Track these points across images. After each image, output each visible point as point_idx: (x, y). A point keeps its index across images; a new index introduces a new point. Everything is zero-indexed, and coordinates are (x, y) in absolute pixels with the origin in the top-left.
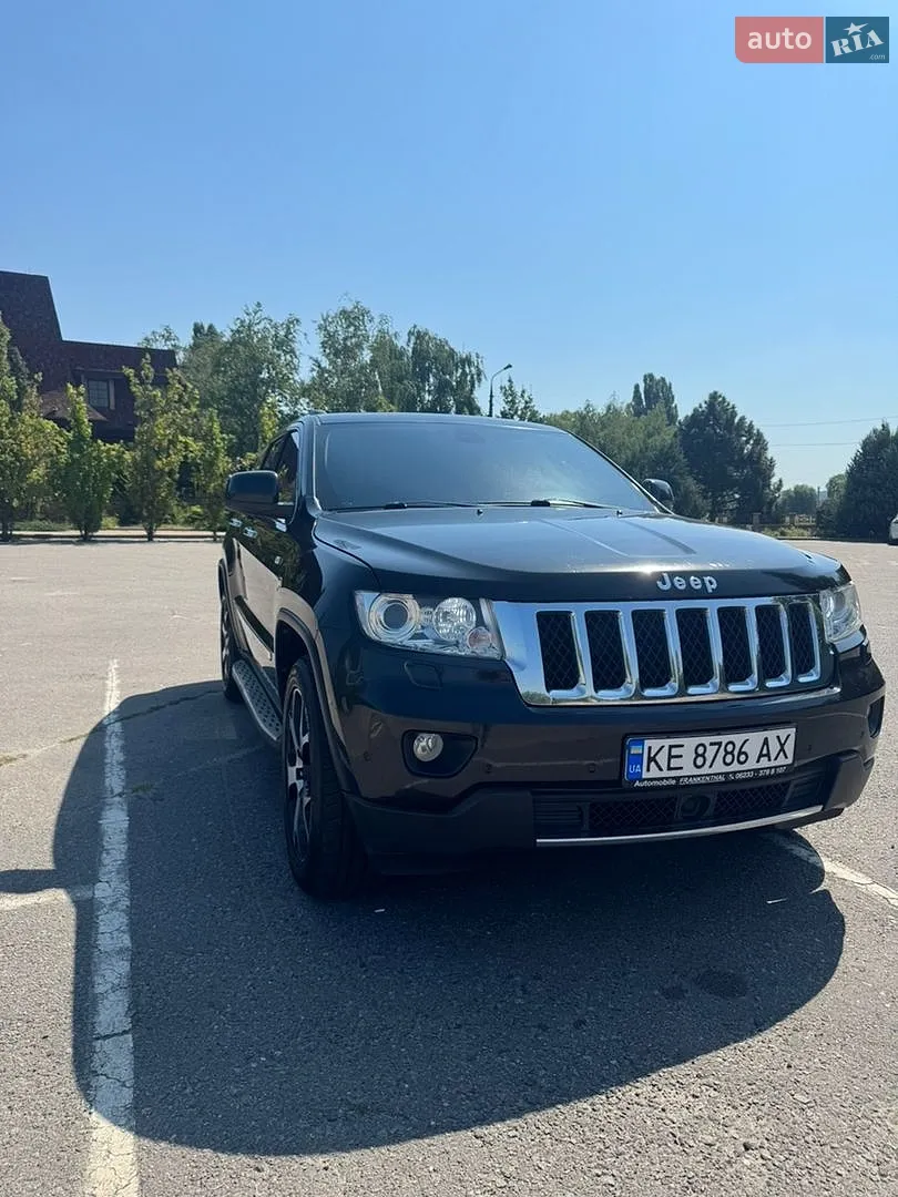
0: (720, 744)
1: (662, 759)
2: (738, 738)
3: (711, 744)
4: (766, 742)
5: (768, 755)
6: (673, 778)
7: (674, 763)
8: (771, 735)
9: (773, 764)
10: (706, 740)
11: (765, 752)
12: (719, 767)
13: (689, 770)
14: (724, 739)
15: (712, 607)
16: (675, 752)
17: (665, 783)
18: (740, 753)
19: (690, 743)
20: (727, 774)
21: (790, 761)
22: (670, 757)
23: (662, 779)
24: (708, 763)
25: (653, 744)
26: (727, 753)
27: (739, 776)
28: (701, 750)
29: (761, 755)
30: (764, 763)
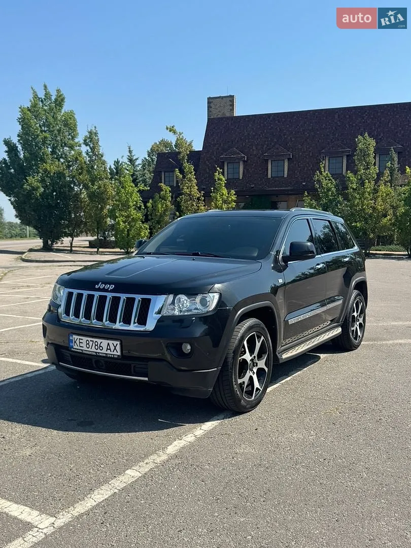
0: (93, 341)
1: (78, 342)
2: (99, 341)
3: (91, 341)
4: (108, 344)
5: (110, 349)
6: (81, 350)
7: (81, 345)
8: (111, 342)
9: (112, 353)
10: (89, 339)
11: (109, 348)
12: (93, 350)
13: (85, 348)
14: (95, 340)
15: (110, 296)
16: (81, 341)
17: (78, 351)
18: (100, 346)
19: (85, 339)
20: (96, 353)
21: (119, 353)
22: (80, 343)
23: (78, 349)
24: (90, 347)
25: (75, 337)
26: (96, 345)
27: (100, 354)
28: (88, 342)
29: (107, 349)
30: (109, 352)
